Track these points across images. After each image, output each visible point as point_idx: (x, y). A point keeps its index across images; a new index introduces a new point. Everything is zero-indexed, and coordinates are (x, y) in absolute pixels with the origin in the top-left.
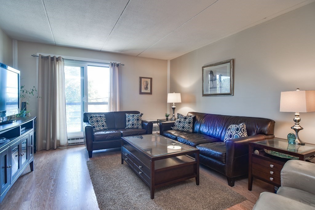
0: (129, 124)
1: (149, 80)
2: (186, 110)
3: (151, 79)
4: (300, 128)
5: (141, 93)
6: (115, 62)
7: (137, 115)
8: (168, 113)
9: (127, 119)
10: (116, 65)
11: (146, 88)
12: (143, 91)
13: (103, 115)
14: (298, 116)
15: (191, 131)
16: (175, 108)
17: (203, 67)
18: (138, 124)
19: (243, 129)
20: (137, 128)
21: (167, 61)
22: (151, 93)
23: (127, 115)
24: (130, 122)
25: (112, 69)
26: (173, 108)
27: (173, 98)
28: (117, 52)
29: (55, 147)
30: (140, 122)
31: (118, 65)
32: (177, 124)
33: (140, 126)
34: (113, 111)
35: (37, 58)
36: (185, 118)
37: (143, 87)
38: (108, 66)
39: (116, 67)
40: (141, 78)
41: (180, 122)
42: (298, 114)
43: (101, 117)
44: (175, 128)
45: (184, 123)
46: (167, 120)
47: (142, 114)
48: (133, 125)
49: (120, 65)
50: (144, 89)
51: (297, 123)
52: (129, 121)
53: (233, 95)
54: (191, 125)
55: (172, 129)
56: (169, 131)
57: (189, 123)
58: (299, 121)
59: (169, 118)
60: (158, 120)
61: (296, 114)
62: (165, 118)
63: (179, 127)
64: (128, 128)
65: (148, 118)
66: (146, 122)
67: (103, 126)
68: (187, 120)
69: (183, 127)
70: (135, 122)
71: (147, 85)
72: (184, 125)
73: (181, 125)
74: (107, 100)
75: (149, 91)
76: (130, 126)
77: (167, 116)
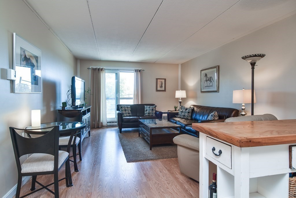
0: (146, 113)
1: (163, 81)
2: (190, 104)
3: (165, 80)
4: (245, 114)
5: (157, 90)
6: (138, 69)
7: (152, 106)
8: (176, 106)
9: (145, 109)
10: (138, 71)
11: (161, 87)
12: (159, 89)
13: (129, 106)
14: (244, 106)
15: (190, 118)
16: (181, 102)
17: (201, 71)
18: (152, 113)
19: (215, 115)
20: (152, 116)
21: (178, 65)
22: (165, 90)
23: (145, 106)
24: (147, 112)
25: (136, 73)
26: (180, 102)
27: (180, 94)
28: (141, 61)
29: (100, 127)
30: (154, 112)
31: (140, 71)
32: (180, 113)
33: (154, 114)
34: (136, 104)
35: (90, 70)
36: (186, 109)
37: (158, 86)
38: (133, 71)
39: (138, 72)
40: (157, 79)
41: (182, 112)
42: (244, 105)
43: (127, 107)
44: (179, 116)
45: (185, 112)
46: (176, 110)
47: (156, 106)
48: (149, 113)
49: (141, 71)
50: (159, 87)
51: (243, 111)
52: (146, 111)
53: (219, 92)
54: (190, 114)
55: (176, 117)
56: (174, 118)
57: (189, 112)
58: (244, 109)
59: (177, 109)
60: (168, 111)
61: (243, 105)
62: (174, 109)
63: (181, 115)
64: (146, 116)
65: (159, 109)
66: (158, 111)
67: (129, 113)
68: (187, 111)
69: (184, 116)
70: (151, 111)
71: (162, 84)
72: (185, 114)
73: (183, 114)
74: (132, 96)
75: (163, 89)
76: (147, 114)
77: (176, 108)
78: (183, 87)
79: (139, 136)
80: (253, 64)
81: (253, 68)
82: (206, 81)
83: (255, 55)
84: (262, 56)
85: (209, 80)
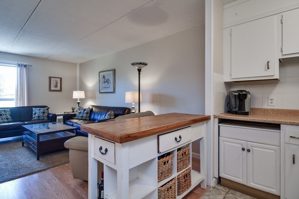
0: (35, 117)
1: (59, 80)
2: (89, 104)
3: (61, 79)
4: (134, 111)
5: (50, 90)
6: (22, 63)
7: (43, 109)
8: (74, 107)
9: (34, 113)
10: (23, 65)
11: (56, 86)
12: (53, 88)
13: (8, 110)
15: (88, 119)
16: (79, 103)
17: (100, 72)
18: (44, 116)
19: (111, 114)
20: (43, 119)
21: (76, 64)
22: (61, 90)
23: (34, 109)
24: (37, 115)
25: (19, 68)
26: (78, 103)
27: (78, 95)
28: (27, 55)
30: (46, 114)
31: (25, 66)
32: (78, 114)
33: (46, 118)
34: (20, 106)
36: (85, 110)
37: (52, 85)
38: (15, 66)
39: (23, 67)
40: (50, 78)
41: (80, 113)
43: (5, 111)
44: (76, 118)
45: (83, 113)
46: (73, 112)
47: (48, 108)
48: (39, 117)
49: (27, 66)
50: (53, 87)
51: (133, 109)
52: (35, 114)
53: (115, 93)
54: (88, 115)
55: (73, 119)
56: (71, 120)
57: (87, 113)
59: (75, 110)
60: (64, 112)
61: (133, 104)
62: (72, 111)
63: (79, 116)
64: (35, 120)
65: (53, 111)
66: (51, 114)
67: (7, 119)
68: (86, 111)
69: (82, 117)
70: (41, 114)
71: (57, 83)
72: (83, 115)
73: (81, 115)
74: (14, 97)
75: (59, 88)
76: (36, 118)
77: (73, 109)
78: (82, 87)
79: (23, 145)
80: (139, 70)
81: (139, 74)
82: (104, 82)
83: (141, 63)
84: (145, 64)
85: (106, 82)
